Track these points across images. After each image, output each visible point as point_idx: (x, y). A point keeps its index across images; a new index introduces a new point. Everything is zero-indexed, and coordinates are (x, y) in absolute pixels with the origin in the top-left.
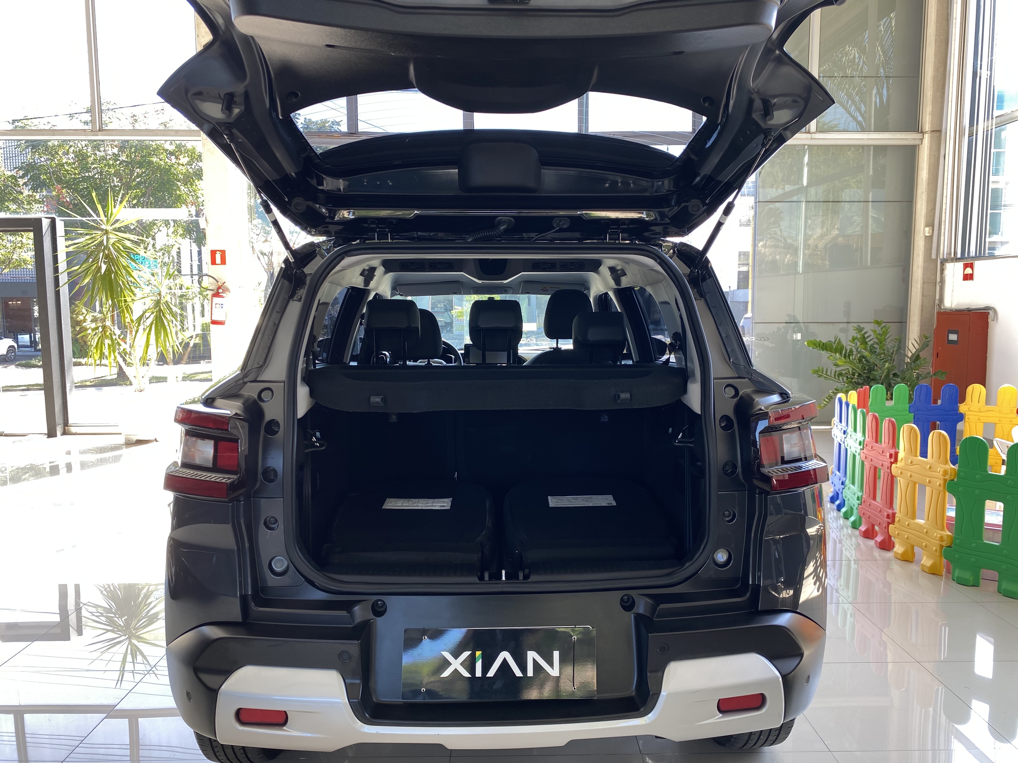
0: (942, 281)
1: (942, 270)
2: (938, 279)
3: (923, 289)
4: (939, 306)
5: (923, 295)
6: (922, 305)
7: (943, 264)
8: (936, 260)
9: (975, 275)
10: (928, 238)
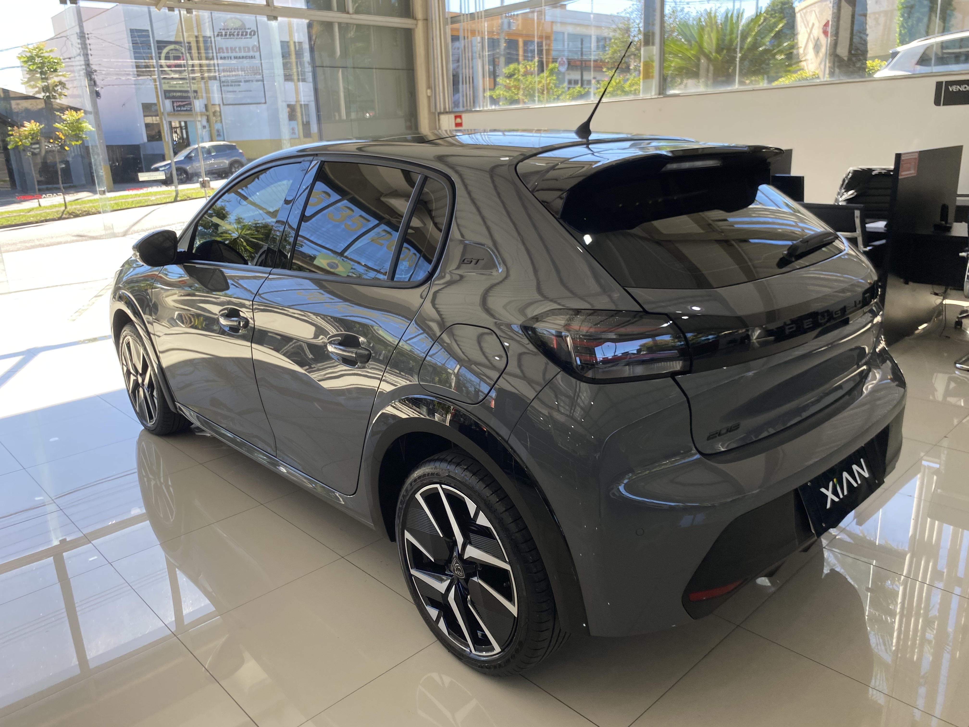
0: (440, 128)
1: (439, 120)
2: (437, 124)
7: (439, 116)
8: (434, 113)
9: (464, 124)
10: (429, 98)
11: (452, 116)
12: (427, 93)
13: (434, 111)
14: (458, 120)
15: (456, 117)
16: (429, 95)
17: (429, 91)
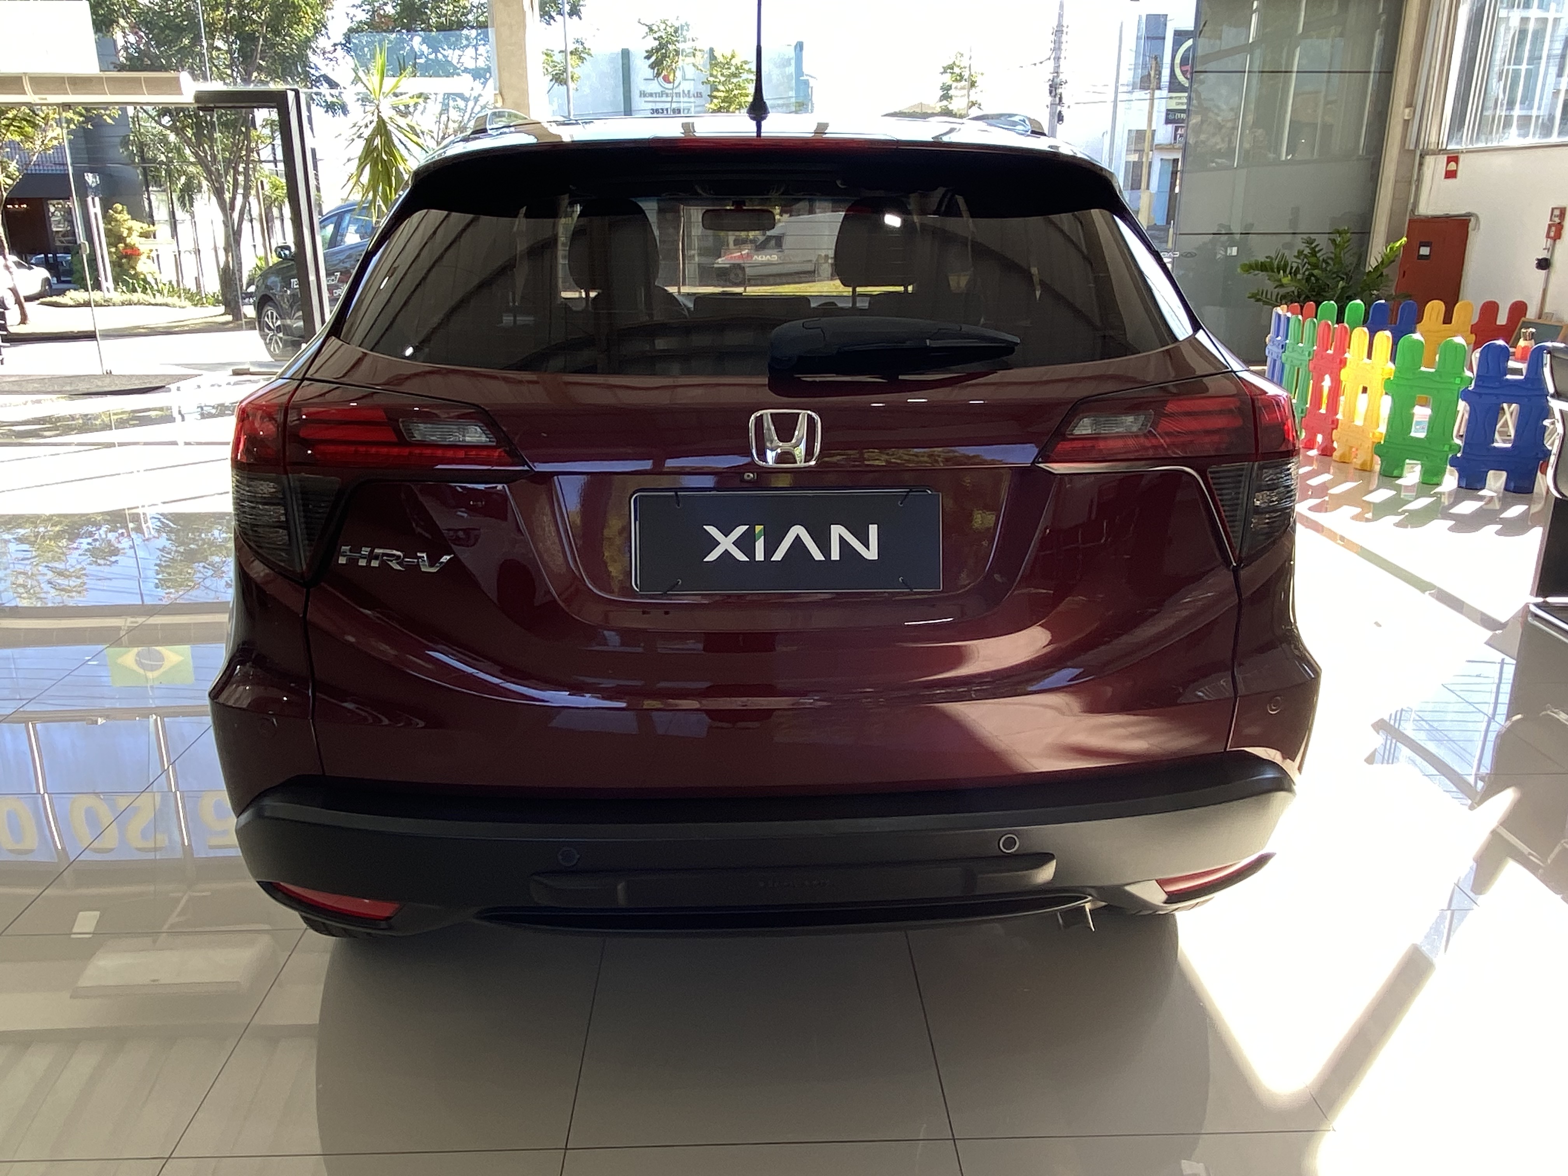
0: (1419, 180)
1: (1421, 164)
2: (1415, 177)
3: (1395, 189)
4: (1413, 211)
5: (1394, 198)
6: (1391, 210)
7: (1422, 157)
8: (1414, 151)
9: (1459, 174)
10: (1407, 123)
11: (1444, 158)
12: (1403, 112)
13: (1412, 147)
14: (1452, 166)
15: (1449, 160)
16: (1406, 118)
17: (1407, 110)
